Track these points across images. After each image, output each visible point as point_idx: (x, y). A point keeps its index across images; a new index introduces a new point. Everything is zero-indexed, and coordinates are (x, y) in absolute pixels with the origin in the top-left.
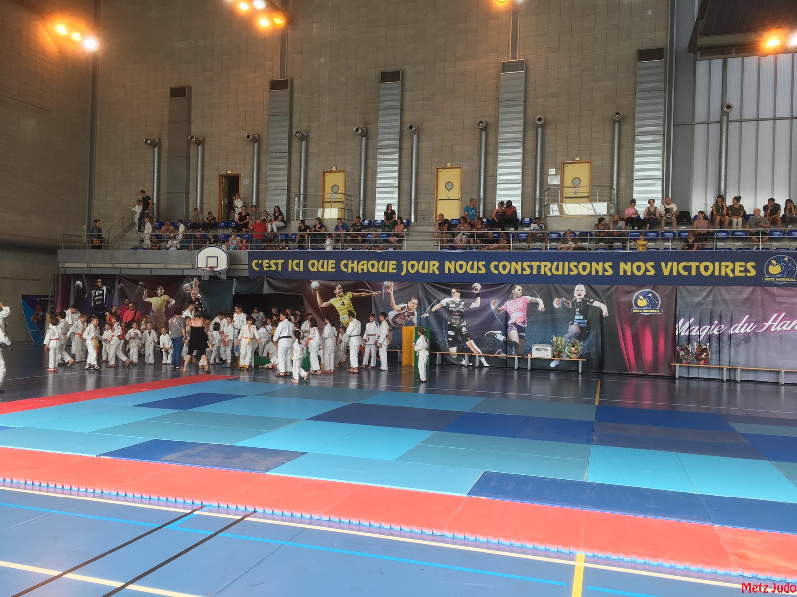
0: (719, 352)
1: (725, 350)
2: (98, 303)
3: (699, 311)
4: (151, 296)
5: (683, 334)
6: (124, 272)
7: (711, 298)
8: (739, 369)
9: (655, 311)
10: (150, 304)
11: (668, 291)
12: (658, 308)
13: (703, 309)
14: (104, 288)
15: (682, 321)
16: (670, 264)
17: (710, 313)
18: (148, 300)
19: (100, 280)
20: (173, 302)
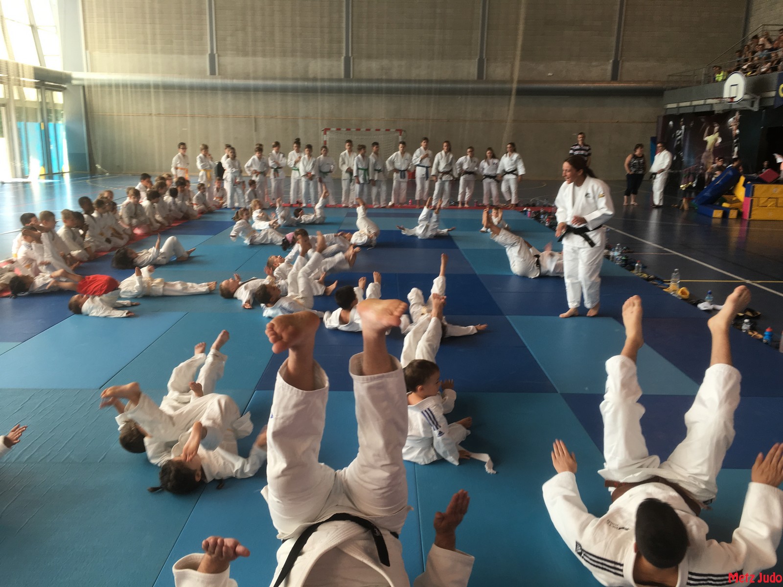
2: (679, 142)
4: (709, 135)
6: (697, 110)
10: (706, 142)
14: (683, 127)
18: (707, 138)
19: (682, 120)
20: (720, 140)
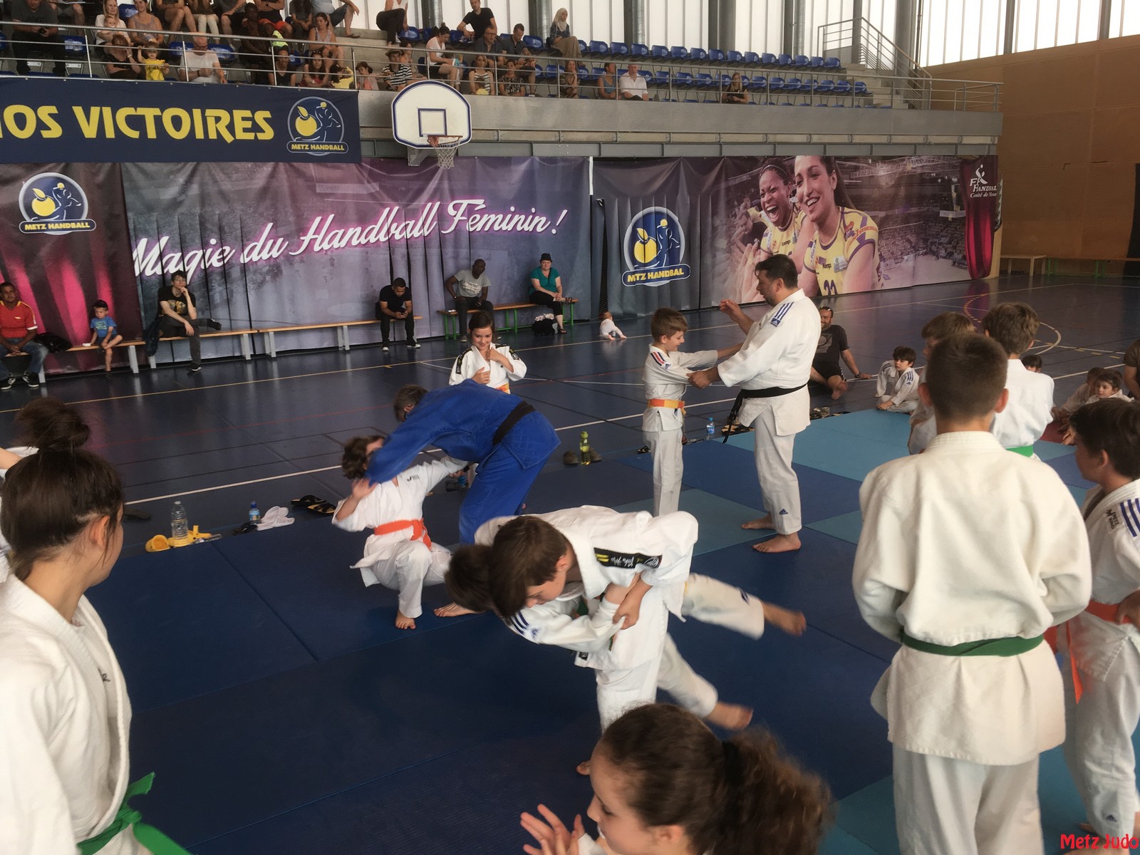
0: (228, 302)
1: (239, 298)
3: (176, 220)
5: (148, 273)
7: (194, 189)
8: (271, 331)
9: (79, 225)
11: (101, 177)
12: (84, 218)
13: (182, 214)
15: (143, 243)
16: (95, 111)
17: (198, 222)
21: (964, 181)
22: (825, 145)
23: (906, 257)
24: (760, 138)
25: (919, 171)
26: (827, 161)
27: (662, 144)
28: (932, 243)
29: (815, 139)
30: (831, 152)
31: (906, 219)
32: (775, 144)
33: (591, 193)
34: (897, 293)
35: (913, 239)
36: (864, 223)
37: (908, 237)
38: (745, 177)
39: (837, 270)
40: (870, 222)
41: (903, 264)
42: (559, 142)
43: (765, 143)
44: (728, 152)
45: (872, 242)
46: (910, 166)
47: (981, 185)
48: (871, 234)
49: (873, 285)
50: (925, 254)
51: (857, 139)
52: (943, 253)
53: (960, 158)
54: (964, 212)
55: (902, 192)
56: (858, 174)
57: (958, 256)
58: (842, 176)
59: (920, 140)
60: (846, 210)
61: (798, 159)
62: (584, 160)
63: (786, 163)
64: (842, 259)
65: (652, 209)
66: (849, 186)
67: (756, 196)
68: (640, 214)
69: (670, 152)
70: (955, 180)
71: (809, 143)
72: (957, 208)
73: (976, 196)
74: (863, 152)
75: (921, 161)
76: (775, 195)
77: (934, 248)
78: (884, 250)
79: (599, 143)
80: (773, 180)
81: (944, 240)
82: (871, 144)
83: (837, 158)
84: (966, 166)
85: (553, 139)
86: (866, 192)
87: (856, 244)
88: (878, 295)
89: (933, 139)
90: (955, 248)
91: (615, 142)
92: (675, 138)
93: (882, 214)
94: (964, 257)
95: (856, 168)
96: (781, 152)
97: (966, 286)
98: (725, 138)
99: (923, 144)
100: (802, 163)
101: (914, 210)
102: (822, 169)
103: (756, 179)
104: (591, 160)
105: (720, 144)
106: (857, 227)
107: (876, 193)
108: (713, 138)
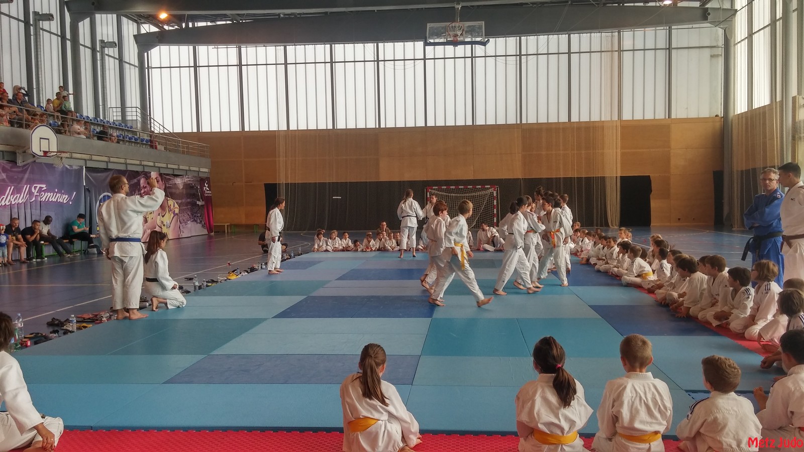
21: (202, 188)
22: (159, 168)
23: (188, 222)
24: (138, 162)
25: (189, 182)
26: (161, 175)
27: (107, 162)
28: (195, 216)
29: (157, 165)
30: (162, 171)
31: (187, 204)
32: (143, 165)
33: (85, 184)
34: (187, 239)
35: (190, 214)
36: (174, 206)
37: (188, 213)
38: (135, 181)
39: (167, 228)
40: (176, 206)
41: (188, 225)
42: (71, 158)
43: (141, 165)
44: (130, 168)
45: (177, 214)
46: (186, 180)
47: (207, 190)
48: (177, 211)
49: (179, 235)
50: (193, 221)
51: (170, 166)
52: (199, 221)
53: (200, 177)
54: (204, 202)
55: (185, 192)
56: (171, 182)
57: (203, 223)
58: (166, 183)
59: (187, 168)
60: (168, 199)
61: (152, 173)
62: (82, 167)
63: (148, 175)
64: (168, 222)
65: (106, 194)
66: (169, 188)
67: (140, 190)
68: (102, 196)
69: (111, 166)
70: (199, 187)
71: (154, 166)
72: (201, 200)
73: (207, 195)
74: (170, 172)
75: (188, 178)
76: (146, 190)
77: (195, 219)
78: (181, 218)
79: (85, 160)
80: (145, 183)
81: (199, 215)
82: (173, 169)
83: (164, 174)
84: (202, 181)
85: (69, 156)
86: (173, 191)
87: (172, 215)
88: (180, 239)
89: (192, 168)
90: (202, 219)
91: (91, 160)
92: (112, 160)
93: (180, 201)
94: (205, 223)
95: (170, 179)
96: (147, 170)
97: (207, 236)
98: (129, 161)
99: (189, 170)
100: (154, 175)
101: (189, 200)
102: (160, 179)
103: (139, 181)
104: (84, 167)
105: (126, 164)
106: (172, 207)
107: (177, 192)
108: (122, 161)
